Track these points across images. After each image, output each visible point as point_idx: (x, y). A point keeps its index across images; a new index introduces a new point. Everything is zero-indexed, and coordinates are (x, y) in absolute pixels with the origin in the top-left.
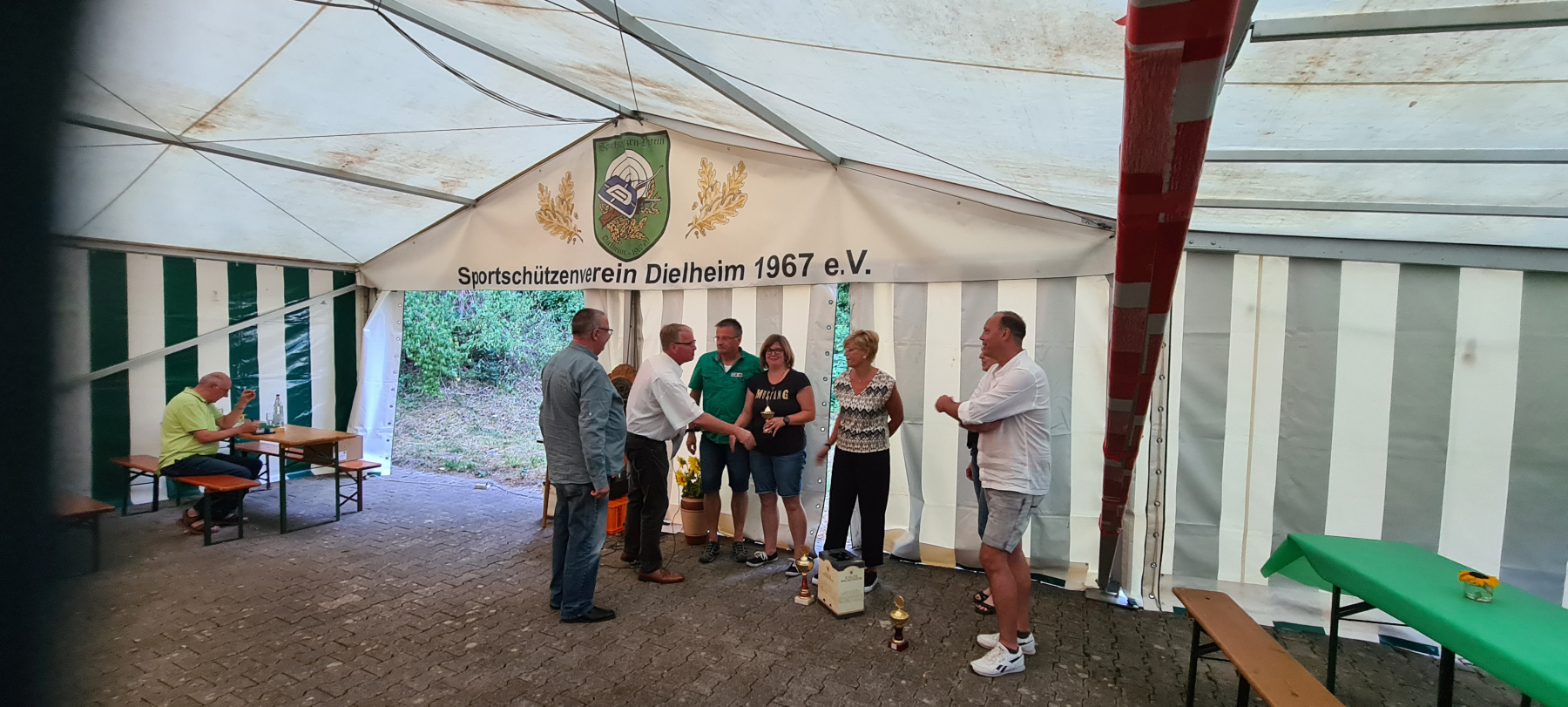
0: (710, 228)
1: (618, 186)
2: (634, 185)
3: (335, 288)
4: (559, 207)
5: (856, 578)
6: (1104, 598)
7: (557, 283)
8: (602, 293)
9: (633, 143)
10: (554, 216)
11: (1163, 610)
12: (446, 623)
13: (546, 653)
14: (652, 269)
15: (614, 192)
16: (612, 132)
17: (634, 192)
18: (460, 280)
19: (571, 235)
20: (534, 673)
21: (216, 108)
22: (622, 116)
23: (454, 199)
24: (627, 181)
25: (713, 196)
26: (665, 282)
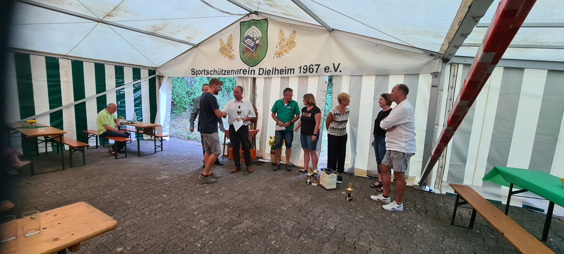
0: (282, 55)
1: (249, 39)
2: (255, 39)
3: (149, 76)
4: (227, 47)
5: (334, 177)
6: (421, 189)
7: (226, 74)
8: (243, 78)
9: (255, 23)
10: (225, 50)
11: (442, 193)
12: (197, 185)
13: (232, 196)
14: (261, 70)
15: (247, 41)
16: (247, 19)
17: (255, 41)
18: (192, 73)
19: (231, 57)
20: (229, 201)
21: (114, 9)
22: (251, 13)
23: (189, 43)
24: (252, 37)
25: (284, 43)
26: (265, 74)
